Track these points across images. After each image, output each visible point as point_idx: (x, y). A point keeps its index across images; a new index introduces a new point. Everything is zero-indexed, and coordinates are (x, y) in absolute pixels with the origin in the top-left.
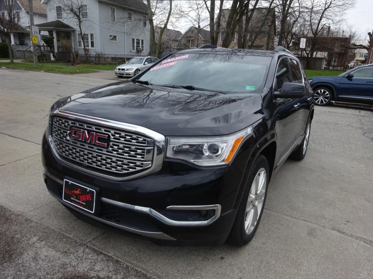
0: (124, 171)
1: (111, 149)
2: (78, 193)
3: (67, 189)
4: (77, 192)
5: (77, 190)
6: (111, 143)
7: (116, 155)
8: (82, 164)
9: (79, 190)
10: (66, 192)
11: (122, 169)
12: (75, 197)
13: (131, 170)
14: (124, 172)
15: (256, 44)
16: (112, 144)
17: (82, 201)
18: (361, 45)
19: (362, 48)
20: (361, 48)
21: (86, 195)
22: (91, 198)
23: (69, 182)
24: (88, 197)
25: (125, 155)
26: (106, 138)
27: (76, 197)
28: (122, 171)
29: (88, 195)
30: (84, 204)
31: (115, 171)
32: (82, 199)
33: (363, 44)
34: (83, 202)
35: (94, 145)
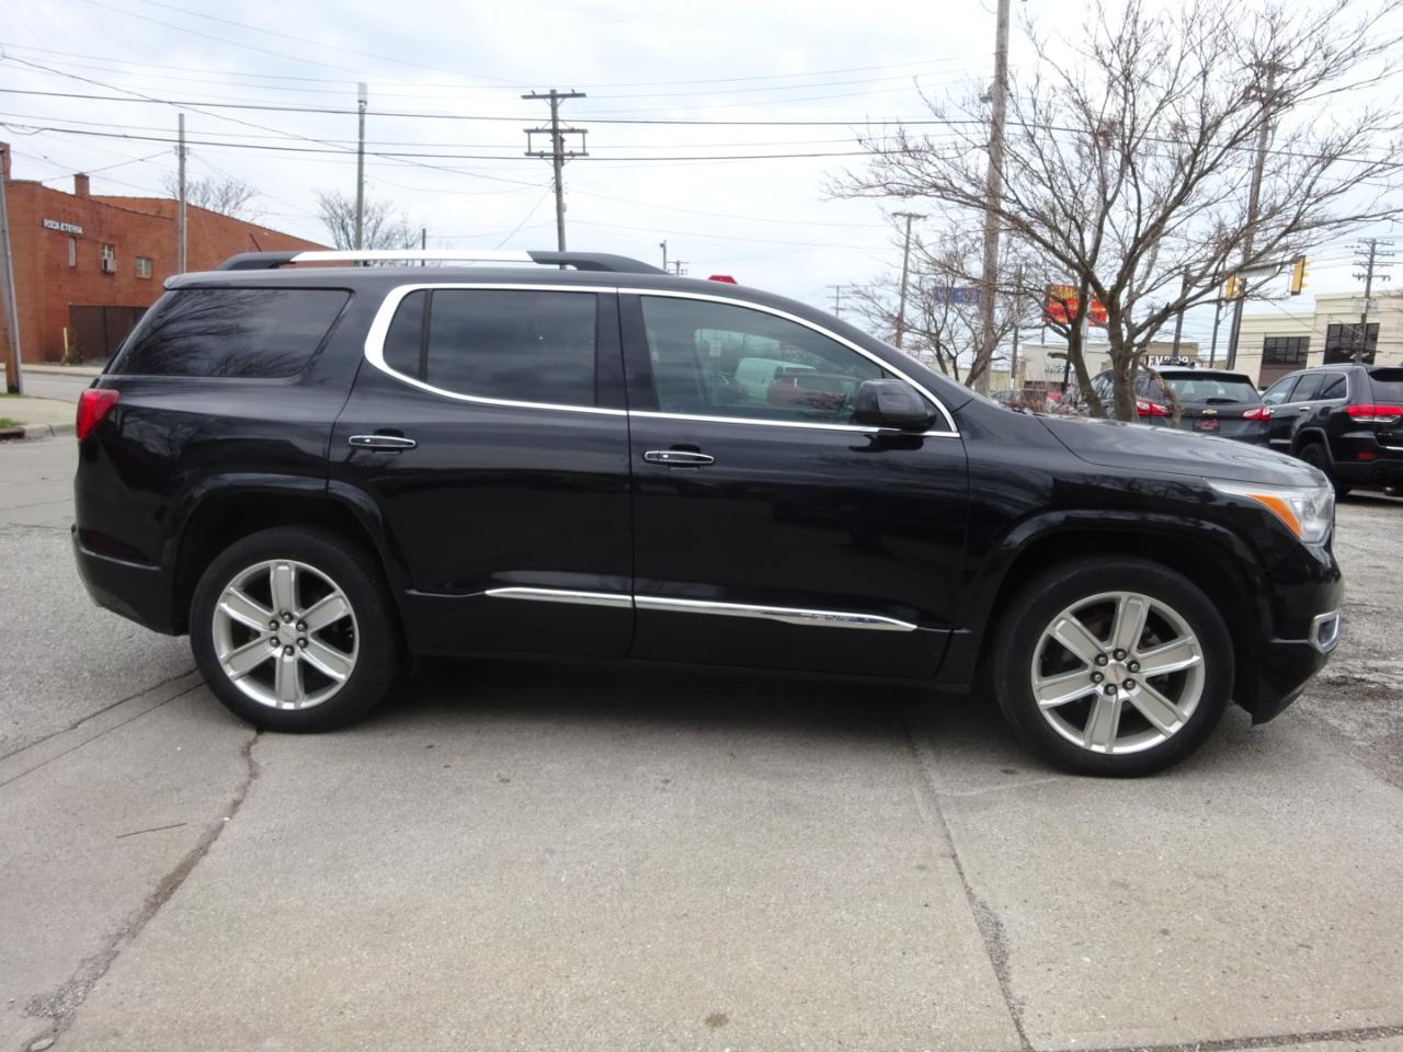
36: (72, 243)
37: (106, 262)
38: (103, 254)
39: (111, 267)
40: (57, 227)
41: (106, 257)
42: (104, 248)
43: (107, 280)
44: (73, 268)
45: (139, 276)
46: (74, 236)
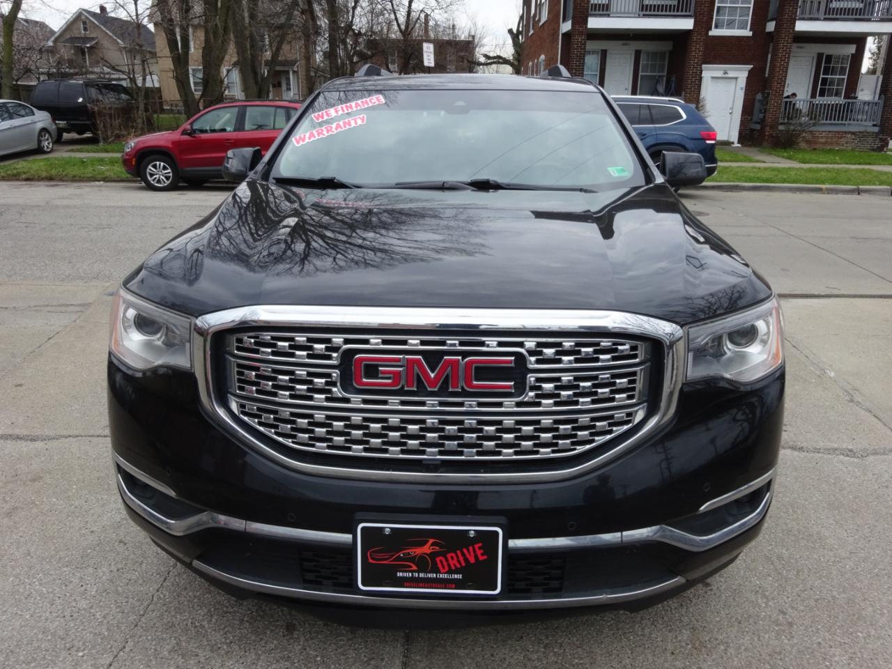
0: (578, 447)
1: (532, 394)
2: (429, 552)
3: (373, 552)
4: (427, 549)
5: (424, 543)
6: (531, 378)
7: (555, 408)
8: (420, 461)
9: (431, 541)
10: (371, 561)
11: (573, 443)
12: (415, 568)
13: (600, 440)
14: (580, 449)
15: (283, 58)
16: (533, 379)
17: (447, 569)
18: (499, 57)
19: (502, 63)
20: (499, 63)
21: (465, 550)
22: (482, 555)
23: (383, 529)
24: (474, 554)
25: (583, 402)
26: (513, 365)
27: (418, 567)
28: (575, 449)
29: (471, 548)
30: (459, 576)
31: (552, 455)
32: (449, 565)
33: (501, 55)
34: (450, 572)
35: (464, 394)
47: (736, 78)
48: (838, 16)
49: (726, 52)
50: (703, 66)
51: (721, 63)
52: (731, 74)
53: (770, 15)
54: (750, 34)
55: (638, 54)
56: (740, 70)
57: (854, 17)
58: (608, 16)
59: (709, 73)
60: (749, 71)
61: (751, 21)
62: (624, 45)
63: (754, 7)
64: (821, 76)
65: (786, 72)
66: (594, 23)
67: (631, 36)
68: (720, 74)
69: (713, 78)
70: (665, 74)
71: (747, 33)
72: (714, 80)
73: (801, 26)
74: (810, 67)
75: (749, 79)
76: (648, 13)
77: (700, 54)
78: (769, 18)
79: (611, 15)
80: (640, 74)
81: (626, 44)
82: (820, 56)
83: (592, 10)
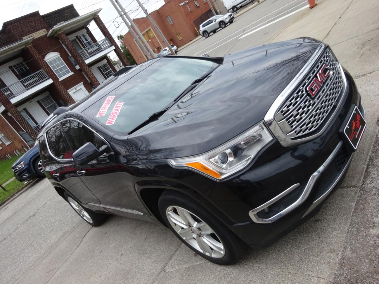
2: (355, 125)
3: (350, 136)
9: (353, 121)
10: (351, 139)
12: (356, 132)
24: (358, 117)
30: (361, 126)
32: (358, 125)
36: (187, 5)
37: (196, 5)
38: (195, 3)
39: (198, 5)
40: (183, 4)
41: (196, 4)
42: (194, 2)
43: (199, 9)
44: (190, 11)
45: (204, 3)
46: (187, 4)
47: (81, 89)
48: (95, 53)
49: (70, 83)
50: (68, 91)
51: (72, 87)
52: (78, 88)
53: (74, 64)
54: (73, 73)
55: (38, 102)
56: (80, 85)
57: (99, 51)
58: (15, 96)
59: (71, 92)
60: (83, 84)
61: (70, 69)
62: (30, 102)
63: (66, 64)
64: (104, 73)
65: (95, 77)
66: (13, 101)
67: (31, 97)
68: (74, 91)
69: (73, 93)
70: (55, 102)
71: (71, 73)
72: (74, 94)
73: (87, 62)
74: (98, 72)
75: (85, 86)
76: (32, 86)
77: (63, 88)
78: (74, 65)
79: (16, 96)
80: (46, 108)
81: (31, 102)
82: (98, 68)
83: (8, 97)
